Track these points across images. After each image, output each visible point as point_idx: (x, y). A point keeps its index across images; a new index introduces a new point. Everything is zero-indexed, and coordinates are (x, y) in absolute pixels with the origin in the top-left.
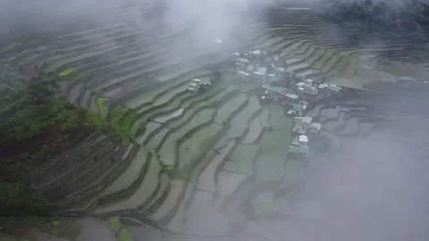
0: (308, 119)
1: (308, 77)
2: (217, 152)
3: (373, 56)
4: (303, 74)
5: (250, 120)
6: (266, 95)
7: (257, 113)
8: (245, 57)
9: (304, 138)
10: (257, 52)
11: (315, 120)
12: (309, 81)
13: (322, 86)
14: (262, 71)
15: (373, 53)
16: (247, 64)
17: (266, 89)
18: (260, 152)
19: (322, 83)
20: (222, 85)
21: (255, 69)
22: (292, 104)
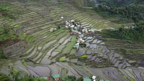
0: (81, 39)
2: (54, 47)
3: (109, 22)
4: (85, 27)
6: (72, 33)
7: (68, 37)
8: (69, 22)
9: (78, 44)
10: (73, 21)
11: (83, 39)
12: (86, 29)
13: (89, 30)
14: (73, 26)
15: (109, 21)
16: (69, 24)
17: (72, 31)
18: (65, 47)
20: (60, 30)
21: (71, 26)
22: (79, 35)
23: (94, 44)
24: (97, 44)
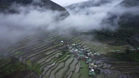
0: (93, 64)
1: (90, 51)
2: (67, 76)
3: (107, 44)
4: (88, 51)
5: (75, 65)
7: (77, 63)
8: (71, 46)
9: (93, 70)
10: (74, 45)
11: (95, 64)
12: (91, 52)
13: (95, 54)
14: (76, 50)
16: (72, 48)
17: (78, 56)
19: (95, 53)
20: (65, 55)
21: (74, 50)
22: (87, 60)
23: (106, 68)
24: (109, 69)
